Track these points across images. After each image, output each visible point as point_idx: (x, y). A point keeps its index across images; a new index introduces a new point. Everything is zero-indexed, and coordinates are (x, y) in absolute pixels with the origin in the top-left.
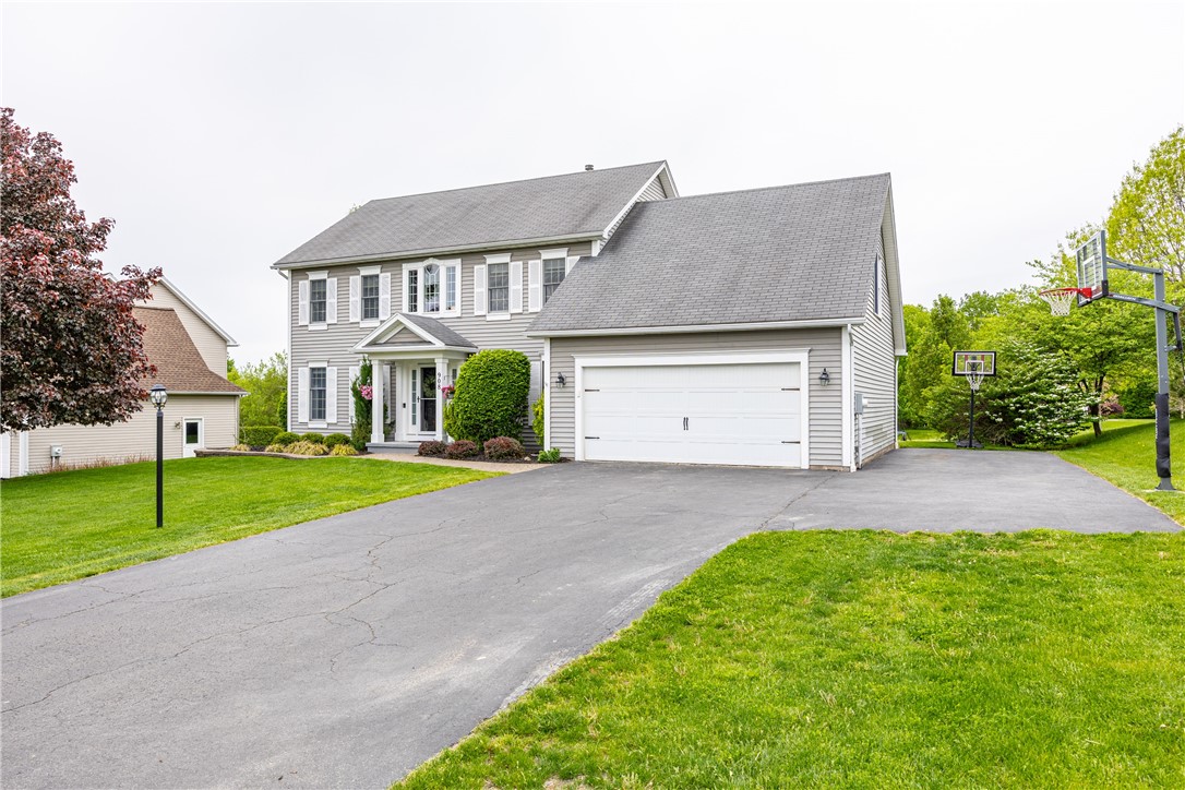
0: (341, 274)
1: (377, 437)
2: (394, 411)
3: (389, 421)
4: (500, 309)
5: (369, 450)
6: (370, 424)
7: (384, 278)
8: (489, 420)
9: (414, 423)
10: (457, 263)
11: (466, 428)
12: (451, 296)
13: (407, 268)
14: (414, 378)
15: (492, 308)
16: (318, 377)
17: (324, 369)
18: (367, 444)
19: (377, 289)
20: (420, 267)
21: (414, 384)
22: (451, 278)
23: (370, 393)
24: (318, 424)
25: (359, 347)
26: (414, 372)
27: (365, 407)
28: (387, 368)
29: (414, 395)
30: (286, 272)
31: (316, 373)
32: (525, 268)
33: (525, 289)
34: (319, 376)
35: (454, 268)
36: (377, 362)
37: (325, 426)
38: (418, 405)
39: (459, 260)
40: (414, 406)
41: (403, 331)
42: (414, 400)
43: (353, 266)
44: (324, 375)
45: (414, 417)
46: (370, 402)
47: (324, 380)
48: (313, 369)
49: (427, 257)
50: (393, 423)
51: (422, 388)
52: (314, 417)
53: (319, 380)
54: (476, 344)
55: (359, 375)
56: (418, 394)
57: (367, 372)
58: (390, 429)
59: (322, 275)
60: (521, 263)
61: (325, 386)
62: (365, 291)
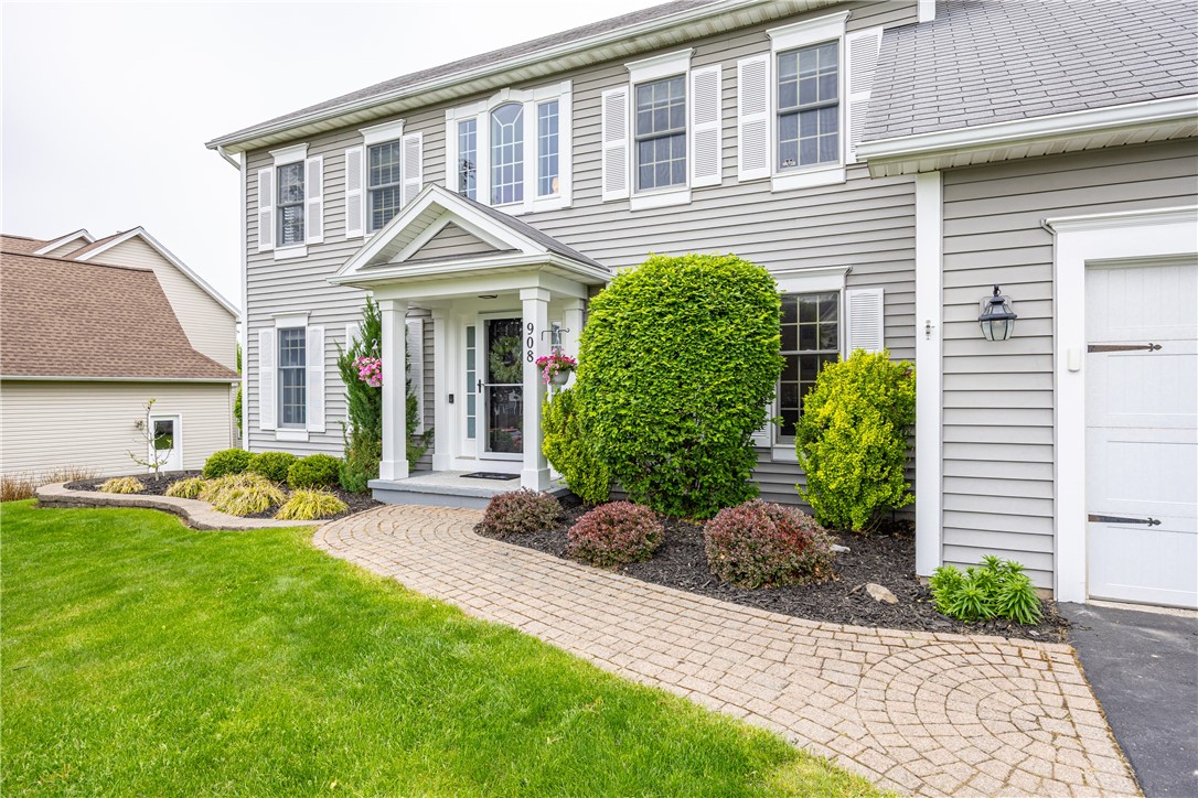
0: (329, 147)
1: (392, 467)
2: (430, 409)
3: (420, 430)
4: (663, 181)
5: (376, 496)
6: (378, 437)
7: (408, 143)
8: (688, 444)
9: (471, 434)
10: (562, 92)
11: (612, 460)
12: (549, 168)
13: (454, 116)
14: (471, 342)
15: (644, 181)
16: (292, 345)
17: (302, 330)
18: (371, 483)
19: (397, 169)
20: (480, 111)
21: (471, 355)
22: (549, 124)
23: (376, 373)
24: (292, 433)
25: (351, 271)
26: (471, 331)
27: (367, 403)
28: (416, 324)
29: (471, 376)
30: (237, 157)
31: (290, 338)
32: (730, 77)
33: (729, 128)
34: (294, 343)
35: (554, 105)
36: (390, 306)
37: (305, 437)
38: (480, 399)
39: (566, 85)
40: (471, 401)
41: (447, 233)
42: (471, 388)
43: (348, 129)
44: (303, 342)
45: (471, 422)
46: (379, 390)
47: (303, 351)
48: (284, 332)
49: (497, 89)
50: (429, 435)
51: (489, 364)
52: (287, 419)
53: (294, 352)
54: (605, 264)
55: (360, 339)
56: (480, 373)
57: (374, 329)
58: (420, 450)
59: (296, 154)
60: (717, 68)
61: (303, 362)
62: (374, 176)
